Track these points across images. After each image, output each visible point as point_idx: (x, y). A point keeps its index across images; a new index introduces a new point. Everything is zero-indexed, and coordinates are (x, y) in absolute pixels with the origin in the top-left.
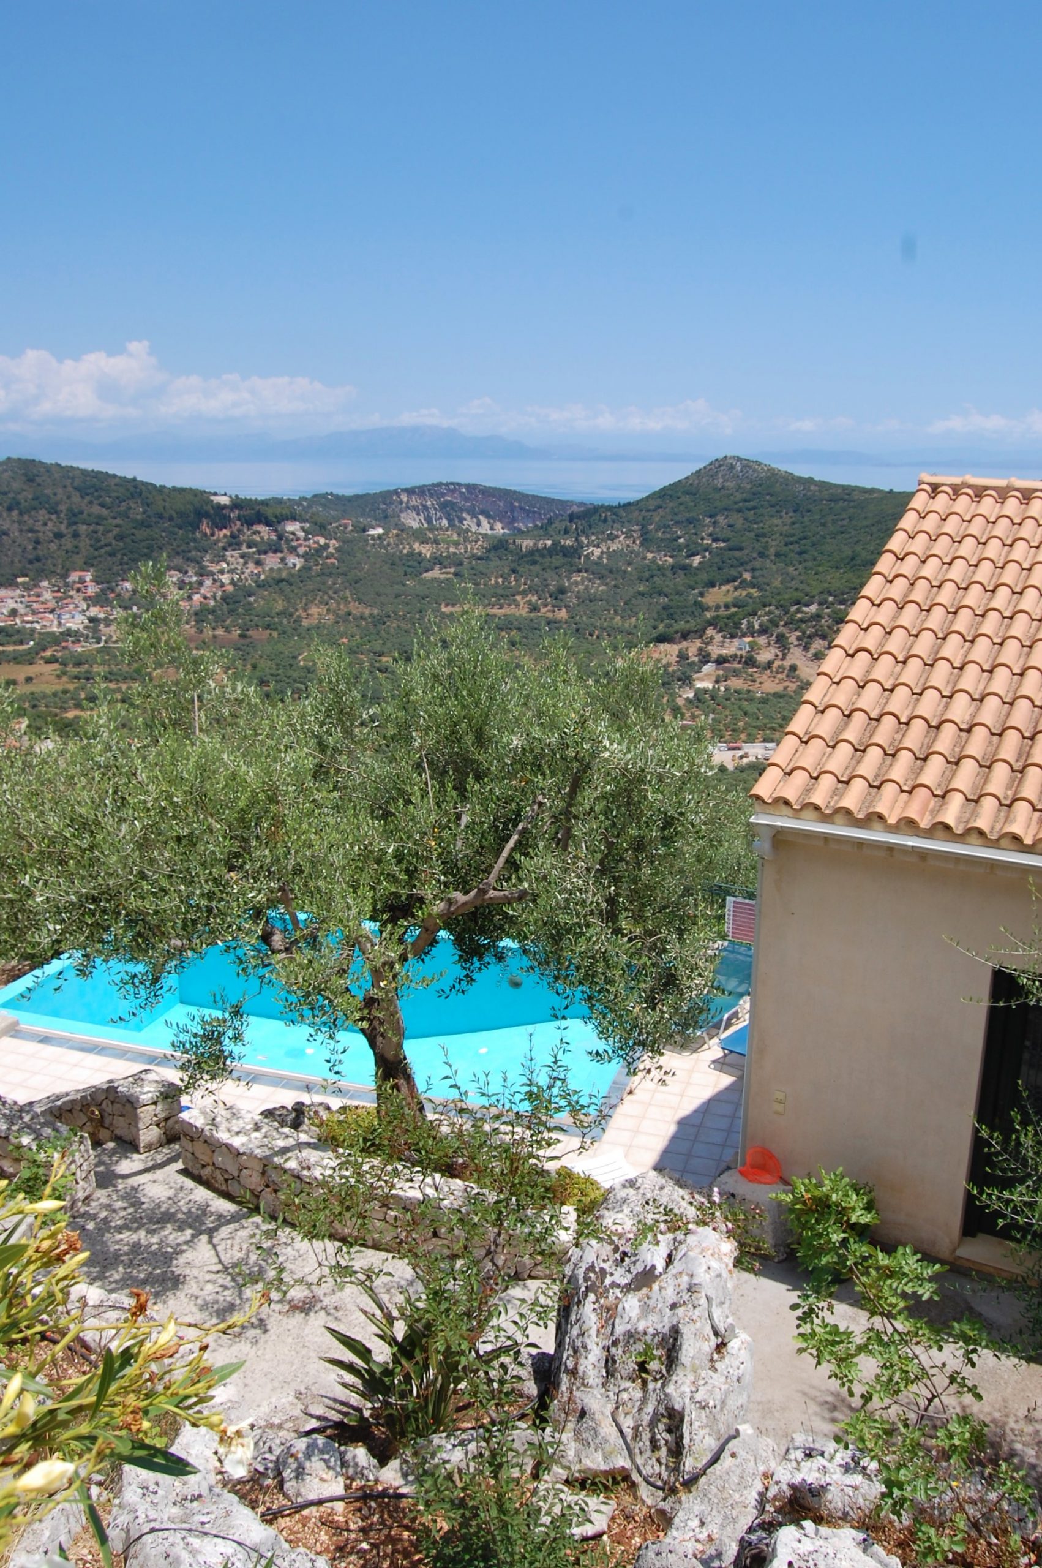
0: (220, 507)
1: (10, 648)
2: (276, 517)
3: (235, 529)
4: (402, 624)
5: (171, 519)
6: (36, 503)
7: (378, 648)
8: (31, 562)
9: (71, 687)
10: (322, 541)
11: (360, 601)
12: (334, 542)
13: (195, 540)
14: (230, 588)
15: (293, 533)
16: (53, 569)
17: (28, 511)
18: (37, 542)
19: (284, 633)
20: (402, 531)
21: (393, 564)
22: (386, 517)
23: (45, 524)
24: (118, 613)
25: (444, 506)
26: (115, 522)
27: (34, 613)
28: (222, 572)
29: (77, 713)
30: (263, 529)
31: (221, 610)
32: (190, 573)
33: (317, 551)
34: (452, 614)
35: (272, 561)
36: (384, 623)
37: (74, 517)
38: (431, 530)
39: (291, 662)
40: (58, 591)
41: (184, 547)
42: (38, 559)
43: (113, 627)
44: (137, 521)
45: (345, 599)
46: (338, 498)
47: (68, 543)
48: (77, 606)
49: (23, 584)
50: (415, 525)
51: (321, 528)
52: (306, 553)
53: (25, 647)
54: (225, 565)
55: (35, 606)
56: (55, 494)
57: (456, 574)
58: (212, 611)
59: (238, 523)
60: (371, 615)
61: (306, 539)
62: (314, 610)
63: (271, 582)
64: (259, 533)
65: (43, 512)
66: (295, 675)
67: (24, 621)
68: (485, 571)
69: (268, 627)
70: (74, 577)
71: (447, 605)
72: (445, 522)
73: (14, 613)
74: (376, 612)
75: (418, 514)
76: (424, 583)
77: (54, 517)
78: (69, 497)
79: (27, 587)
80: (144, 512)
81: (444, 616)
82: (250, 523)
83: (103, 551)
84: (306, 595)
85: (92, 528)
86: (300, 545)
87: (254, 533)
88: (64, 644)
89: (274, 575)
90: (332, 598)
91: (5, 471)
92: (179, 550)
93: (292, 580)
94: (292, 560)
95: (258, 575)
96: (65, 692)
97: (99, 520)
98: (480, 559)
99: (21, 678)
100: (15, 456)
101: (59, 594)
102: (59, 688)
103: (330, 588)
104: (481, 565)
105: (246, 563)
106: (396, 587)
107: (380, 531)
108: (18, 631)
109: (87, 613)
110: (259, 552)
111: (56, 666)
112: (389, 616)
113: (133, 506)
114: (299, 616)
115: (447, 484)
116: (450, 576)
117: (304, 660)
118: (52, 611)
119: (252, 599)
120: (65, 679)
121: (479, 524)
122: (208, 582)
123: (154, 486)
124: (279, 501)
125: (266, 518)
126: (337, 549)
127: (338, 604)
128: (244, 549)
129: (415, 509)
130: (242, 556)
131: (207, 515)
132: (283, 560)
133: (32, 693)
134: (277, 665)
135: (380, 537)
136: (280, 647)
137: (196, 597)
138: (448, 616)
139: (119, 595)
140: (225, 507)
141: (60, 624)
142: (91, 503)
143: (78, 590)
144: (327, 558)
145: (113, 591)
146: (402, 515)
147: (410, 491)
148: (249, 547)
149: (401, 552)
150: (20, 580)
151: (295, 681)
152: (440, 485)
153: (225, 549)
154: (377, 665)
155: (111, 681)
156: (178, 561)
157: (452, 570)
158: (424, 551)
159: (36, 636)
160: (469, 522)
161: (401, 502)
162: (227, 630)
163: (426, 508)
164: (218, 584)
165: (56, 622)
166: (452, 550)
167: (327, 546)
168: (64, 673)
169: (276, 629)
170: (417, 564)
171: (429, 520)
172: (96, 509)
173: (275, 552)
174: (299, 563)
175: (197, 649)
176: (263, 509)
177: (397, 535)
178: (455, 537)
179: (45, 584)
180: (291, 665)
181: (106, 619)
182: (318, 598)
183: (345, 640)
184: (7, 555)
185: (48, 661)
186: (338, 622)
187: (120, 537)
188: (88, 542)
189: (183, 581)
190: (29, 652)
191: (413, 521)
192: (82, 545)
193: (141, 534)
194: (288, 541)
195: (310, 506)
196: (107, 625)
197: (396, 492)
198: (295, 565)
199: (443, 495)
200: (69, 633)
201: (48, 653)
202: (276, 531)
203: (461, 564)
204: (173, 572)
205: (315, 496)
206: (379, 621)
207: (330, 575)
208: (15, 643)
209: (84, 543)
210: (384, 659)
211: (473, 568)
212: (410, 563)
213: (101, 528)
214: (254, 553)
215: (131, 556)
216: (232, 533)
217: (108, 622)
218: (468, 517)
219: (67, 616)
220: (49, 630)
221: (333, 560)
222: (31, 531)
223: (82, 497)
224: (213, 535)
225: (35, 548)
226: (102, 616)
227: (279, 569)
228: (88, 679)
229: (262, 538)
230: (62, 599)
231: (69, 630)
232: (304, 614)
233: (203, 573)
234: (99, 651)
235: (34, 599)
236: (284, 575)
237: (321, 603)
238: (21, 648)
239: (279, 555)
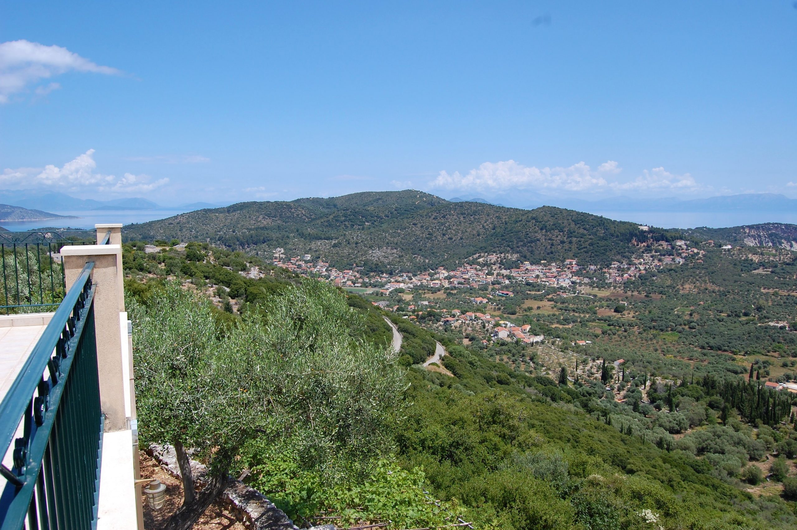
0: (643, 232)
1: (533, 293)
2: (672, 238)
3: (649, 243)
4: (736, 297)
5: (617, 236)
6: (554, 227)
7: (719, 309)
8: (548, 254)
9: (557, 313)
10: (696, 251)
11: (713, 283)
12: (702, 251)
13: (628, 247)
14: (644, 272)
15: (680, 246)
16: (558, 257)
17: (550, 231)
18: (552, 245)
19: (669, 296)
20: (743, 247)
21: (735, 265)
22: (736, 240)
23: (557, 237)
24: (586, 280)
25: (770, 236)
26: (590, 237)
27: (547, 277)
28: (640, 264)
29: (557, 325)
30: (664, 244)
31: (638, 282)
32: (624, 263)
33: (692, 256)
34: (767, 293)
35: (667, 260)
36: (726, 295)
37: (571, 234)
38: (759, 247)
39: (670, 311)
40: (559, 268)
41: (622, 250)
42: (552, 253)
43: (583, 287)
44: (600, 237)
45: (705, 282)
46: (709, 229)
47: (566, 246)
48: (567, 276)
49: (543, 264)
50: (752, 245)
51: (696, 244)
52: (686, 257)
53: (541, 293)
54: (642, 260)
55: (548, 274)
56: (563, 223)
57: (772, 272)
58: (633, 283)
59: (652, 240)
60: (719, 291)
61: (686, 250)
62: (687, 286)
63: (666, 270)
64: (662, 245)
65: (557, 231)
66: (671, 318)
67: (542, 281)
68: (790, 271)
69: (661, 293)
70: (568, 261)
71: (764, 289)
72: (770, 244)
73: (537, 276)
74: (722, 289)
75: (755, 239)
76: (752, 276)
77: (561, 233)
78: (569, 225)
79: (545, 265)
80: (604, 233)
81: (762, 294)
82: (657, 240)
83: (582, 250)
84: (684, 278)
85: (578, 239)
86: (684, 252)
87: (659, 245)
88: (558, 293)
89: (668, 267)
90: (698, 280)
91: (542, 212)
92: (620, 251)
93: (677, 270)
94: (678, 259)
95: (660, 266)
96: (554, 315)
97: (582, 236)
98: (788, 264)
99: (535, 307)
100: (547, 205)
101: (560, 270)
102: (551, 313)
103: (697, 275)
104: (788, 268)
105: (653, 260)
106: (735, 276)
107: (730, 247)
108: (538, 285)
109: (572, 279)
110: (661, 255)
111: (552, 303)
112: (729, 292)
113: (600, 230)
114: (678, 289)
115: (773, 224)
116: (769, 273)
117: (677, 311)
118: (555, 277)
119: (655, 278)
120: (555, 309)
121: (791, 246)
122: (633, 269)
123: (611, 220)
124: (676, 230)
125: (666, 238)
126: (704, 256)
127: (701, 283)
128: (653, 253)
129: (753, 236)
130: (652, 257)
131: (636, 235)
132: (673, 259)
133: (539, 314)
134: (662, 312)
135: (729, 250)
136: (666, 303)
137: (625, 275)
138: (764, 294)
139: (588, 272)
140: (645, 232)
141: (558, 283)
142: (579, 227)
143: (569, 268)
144: (697, 259)
145: (585, 270)
146: (745, 240)
147: (751, 227)
148: (656, 252)
149: (740, 258)
150: (542, 262)
151: (670, 321)
152: (769, 224)
153: (643, 252)
154: (718, 317)
155: (577, 312)
156: (619, 257)
157: (770, 270)
158: (754, 259)
159: (546, 288)
160: (785, 245)
161: (745, 233)
162: (639, 293)
163: (759, 236)
164: (638, 270)
165: (556, 283)
166: (771, 259)
167: (698, 253)
168: (555, 306)
169: (665, 294)
170: (749, 265)
171: (761, 242)
172: (581, 231)
173: (669, 255)
174: (682, 261)
175: (622, 301)
176: (665, 233)
177: (739, 250)
178: (774, 252)
179: (554, 264)
180: (670, 313)
181: (580, 283)
182: (690, 280)
183: (702, 303)
184: (538, 250)
185: (549, 300)
186: (699, 293)
187: (591, 244)
188: (576, 246)
189: (620, 267)
190: (541, 295)
191: (751, 243)
192: (573, 247)
193: (602, 243)
194: (677, 250)
195: (692, 233)
196: (580, 286)
197: (743, 227)
198: (679, 262)
199: (770, 229)
200: (561, 288)
201: (550, 296)
202: (671, 245)
203: (776, 267)
204: (615, 262)
205: (697, 228)
206: (724, 294)
207: (698, 268)
208: (536, 291)
209: (574, 247)
210: (722, 314)
211: (783, 269)
212: (745, 265)
213: (583, 239)
214: (658, 255)
215: (595, 253)
216: (647, 245)
217: (580, 284)
218: (785, 242)
219: (562, 280)
220: (552, 286)
221: (700, 261)
222: (550, 239)
223: (575, 225)
224: (638, 245)
225: (551, 248)
226: (578, 281)
227: (671, 264)
228: (566, 310)
229: (663, 248)
230: (560, 272)
231: (562, 286)
232: (681, 288)
233: (630, 264)
234: (574, 298)
235: (548, 271)
236: (673, 267)
237: (691, 282)
238: (538, 293)
239: (672, 257)
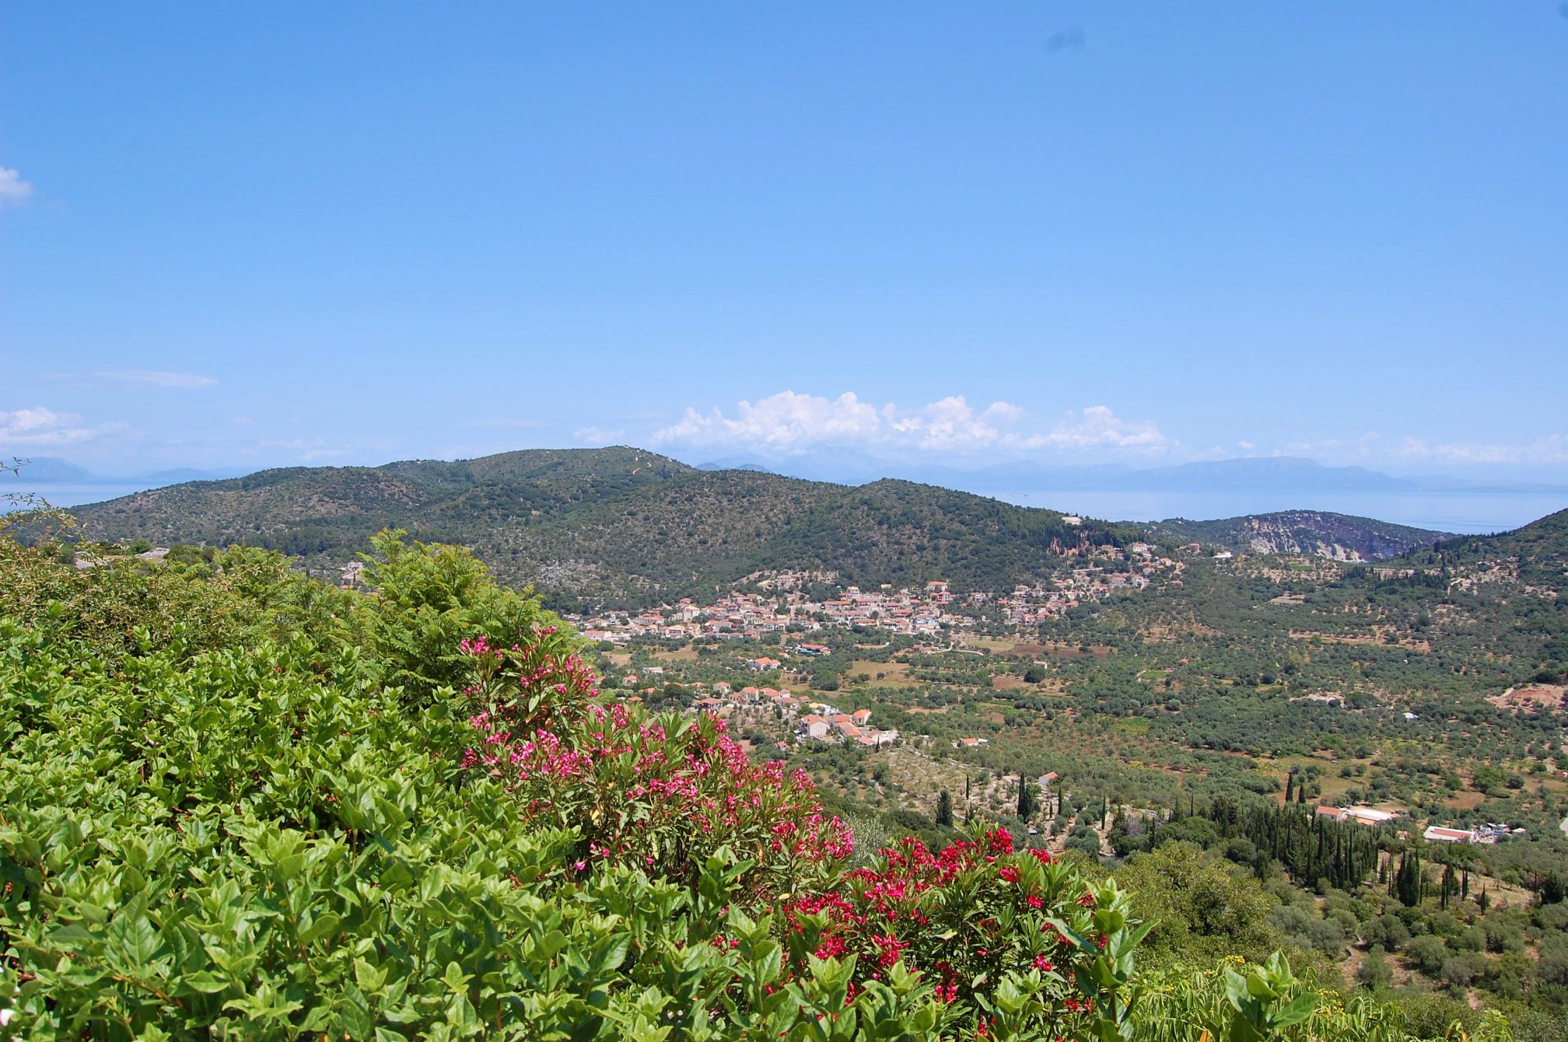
0: (1071, 528)
1: (868, 647)
2: (1124, 538)
3: (1083, 549)
4: (1246, 648)
5: (1024, 537)
6: (903, 519)
7: (1219, 670)
8: (894, 571)
9: (917, 686)
10: (1169, 563)
11: (1204, 622)
12: (1180, 564)
13: (1045, 557)
14: (1075, 604)
15: (1140, 554)
16: (913, 578)
17: (896, 526)
18: (901, 553)
19: (1125, 649)
20: (1252, 555)
21: (1239, 588)
22: (1236, 543)
23: (910, 538)
24: (968, 621)
25: (1296, 534)
26: (972, 538)
27: (893, 616)
28: (1068, 588)
29: (920, 710)
30: (1111, 550)
31: (1065, 624)
32: (1038, 588)
33: (1163, 572)
34: (1301, 640)
35: (1117, 580)
36: (1227, 646)
37: (936, 532)
38: (1281, 556)
39: (1129, 678)
40: (916, 598)
41: (1034, 563)
42: (901, 569)
43: (962, 634)
44: (991, 537)
45: (1188, 620)
46: (1187, 523)
47: (929, 555)
48: (931, 613)
49: (886, 590)
50: (1266, 551)
51: (1168, 550)
52: (1152, 574)
53: (882, 646)
54: (1072, 582)
55: (894, 610)
56: (921, 511)
57: (1306, 601)
58: (1056, 625)
59: (1087, 543)
60: (1214, 637)
61: (1152, 561)
62: (1156, 629)
63: (1116, 600)
64: (1107, 553)
65: (909, 527)
66: (1131, 691)
67: (883, 623)
68: (1338, 598)
69: (1109, 643)
70: (931, 585)
71: (1295, 632)
72: (1297, 550)
73: (875, 615)
74: (1219, 634)
75: (1270, 541)
76: (1273, 608)
77: (918, 531)
78: (933, 514)
79: (888, 593)
80: (999, 530)
81: (1291, 642)
82: (1098, 544)
83: (959, 564)
84: (1149, 614)
85: (951, 542)
86: (1147, 566)
87: (1102, 553)
88: (916, 646)
89: (1119, 593)
90: (1175, 619)
91: (880, 489)
92: (1029, 565)
93: (1136, 599)
94: (1137, 579)
95: (1103, 592)
96: (911, 690)
97: (958, 536)
98: (1333, 586)
99: (873, 674)
100: (889, 477)
101: (917, 601)
102: (906, 686)
103: (1174, 609)
104: (1334, 593)
105: (1092, 581)
106: (1242, 610)
107: (1228, 555)
108: (877, 632)
109: (940, 620)
110: (1105, 571)
111: (906, 665)
112: (1233, 640)
113: (990, 524)
114: (1140, 635)
115: (1301, 512)
116: (1301, 602)
117: (1142, 677)
118: (909, 616)
119: (1095, 615)
120: (912, 678)
121: (1334, 553)
122: (1054, 598)
123: (1010, 506)
124: (1129, 525)
125: (1115, 539)
126: (1183, 571)
127: (1181, 624)
128: (1091, 568)
129: (1266, 535)
130: (1089, 575)
131: (1058, 534)
132: (1128, 579)
133: (881, 689)
134: (1115, 679)
135: (1227, 561)
136: (1119, 663)
137: (1041, 611)
138: (1295, 642)
139: (970, 605)
140: (1075, 527)
141: (914, 627)
142: (952, 519)
143: (934, 598)
144: (1172, 579)
145: (965, 601)
146: (1253, 542)
147: (1262, 519)
148: (1096, 566)
149: (1249, 576)
150: (883, 586)
151: (1131, 697)
152: (1293, 512)
153: (1072, 566)
154: (1217, 687)
155: (954, 684)
156: (1028, 576)
157: (1303, 597)
158: (1273, 577)
159: (893, 637)
160: (1323, 550)
161: (1252, 529)
162: (1069, 644)
163: (1278, 535)
164: (1064, 599)
165: (911, 626)
166: (1303, 576)
167: (1173, 568)
168: (912, 673)
169: (1117, 646)
170: (1266, 589)
171: (1280, 546)
172: (956, 526)
173: (1121, 572)
174: (1144, 583)
175: (1038, 659)
176: (1111, 530)
177: (1246, 560)
178: (1307, 563)
179: (905, 591)
180: (1128, 681)
181: (956, 626)
182: (1161, 617)
183: (1185, 660)
184: (874, 564)
185: (900, 661)
186: (1179, 642)
187: (975, 552)
188: (947, 555)
189: (1031, 595)
190: (883, 651)
191: (1263, 547)
192: (941, 557)
193: (995, 549)
194: (1134, 561)
195: (1159, 530)
196: (957, 632)
197: (1247, 519)
198: (1140, 585)
199: (1296, 522)
200: (921, 637)
201: (901, 654)
202: (1123, 551)
203: (1312, 591)
204: (1021, 586)
205: (1165, 521)
206: (1223, 644)
207: (1174, 596)
208: (873, 643)
209: (943, 556)
210: (1225, 682)
211: (1325, 595)
212: (1258, 588)
213: (959, 543)
214: (1100, 572)
215: (984, 569)
216: (1080, 552)
217: (957, 629)
218: (1323, 546)
219: (922, 621)
220: (904, 633)
221: (1178, 582)
222: (897, 543)
223: (945, 515)
224: (1062, 553)
225: (899, 559)
226: (953, 623)
227: (1124, 588)
228: (933, 680)
229: (1109, 558)
230: (918, 605)
231: (922, 634)
232: (1145, 633)
233: (1050, 588)
234: (946, 655)
235: (894, 604)
236: (1129, 594)
237: (1164, 622)
238: (877, 647)
239: (1125, 574)
